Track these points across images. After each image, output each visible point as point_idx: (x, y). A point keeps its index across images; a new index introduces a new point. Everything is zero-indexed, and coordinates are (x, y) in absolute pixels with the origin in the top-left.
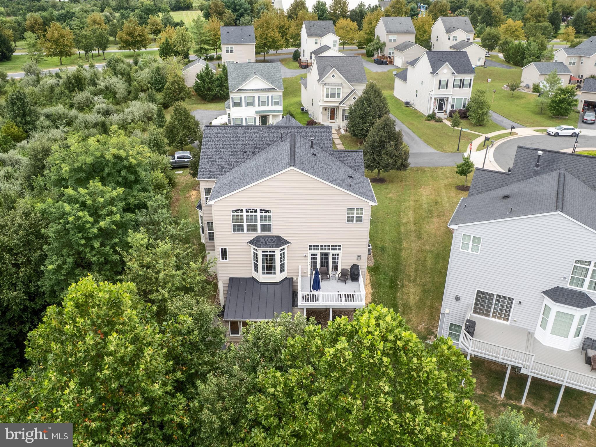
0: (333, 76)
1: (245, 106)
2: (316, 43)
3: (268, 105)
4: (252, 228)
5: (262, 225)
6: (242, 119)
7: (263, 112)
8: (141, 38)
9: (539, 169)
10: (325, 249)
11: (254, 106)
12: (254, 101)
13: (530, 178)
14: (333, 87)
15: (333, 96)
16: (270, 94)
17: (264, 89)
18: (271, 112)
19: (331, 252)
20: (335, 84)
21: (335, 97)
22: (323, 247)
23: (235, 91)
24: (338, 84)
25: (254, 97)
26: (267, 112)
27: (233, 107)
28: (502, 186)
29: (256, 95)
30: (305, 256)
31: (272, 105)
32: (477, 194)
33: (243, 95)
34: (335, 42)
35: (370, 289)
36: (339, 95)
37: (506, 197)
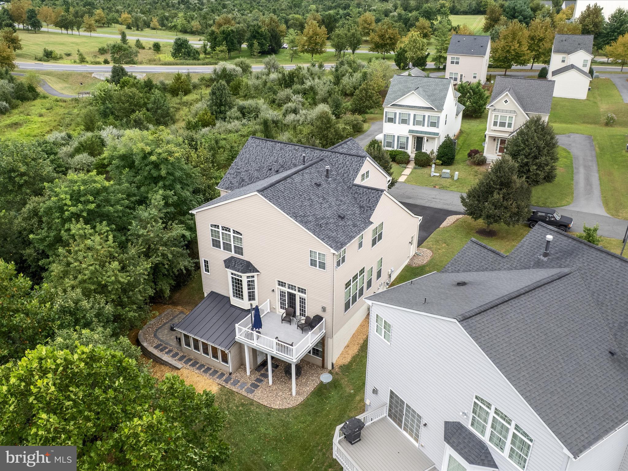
0: (506, 101)
1: (399, 123)
2: (563, 61)
3: (423, 126)
4: (227, 247)
5: (235, 247)
6: (394, 136)
7: (417, 132)
8: (391, 41)
9: (545, 259)
10: (292, 289)
11: (409, 124)
12: (409, 119)
13: (525, 268)
14: (504, 114)
15: (503, 124)
16: (427, 114)
17: (420, 108)
18: (426, 133)
19: (298, 295)
20: (507, 111)
21: (504, 126)
22: (291, 287)
23: (389, 106)
24: (511, 112)
25: (409, 115)
26: (422, 132)
27: (386, 122)
28: (486, 269)
29: (412, 113)
30: (273, 290)
31: (428, 126)
32: (452, 272)
33: (398, 111)
34: (585, 61)
35: (356, 351)
36: (510, 125)
37: (461, 284)
